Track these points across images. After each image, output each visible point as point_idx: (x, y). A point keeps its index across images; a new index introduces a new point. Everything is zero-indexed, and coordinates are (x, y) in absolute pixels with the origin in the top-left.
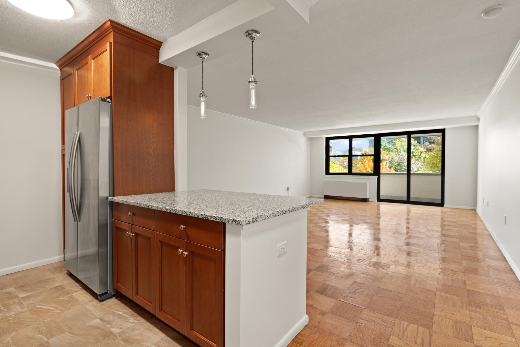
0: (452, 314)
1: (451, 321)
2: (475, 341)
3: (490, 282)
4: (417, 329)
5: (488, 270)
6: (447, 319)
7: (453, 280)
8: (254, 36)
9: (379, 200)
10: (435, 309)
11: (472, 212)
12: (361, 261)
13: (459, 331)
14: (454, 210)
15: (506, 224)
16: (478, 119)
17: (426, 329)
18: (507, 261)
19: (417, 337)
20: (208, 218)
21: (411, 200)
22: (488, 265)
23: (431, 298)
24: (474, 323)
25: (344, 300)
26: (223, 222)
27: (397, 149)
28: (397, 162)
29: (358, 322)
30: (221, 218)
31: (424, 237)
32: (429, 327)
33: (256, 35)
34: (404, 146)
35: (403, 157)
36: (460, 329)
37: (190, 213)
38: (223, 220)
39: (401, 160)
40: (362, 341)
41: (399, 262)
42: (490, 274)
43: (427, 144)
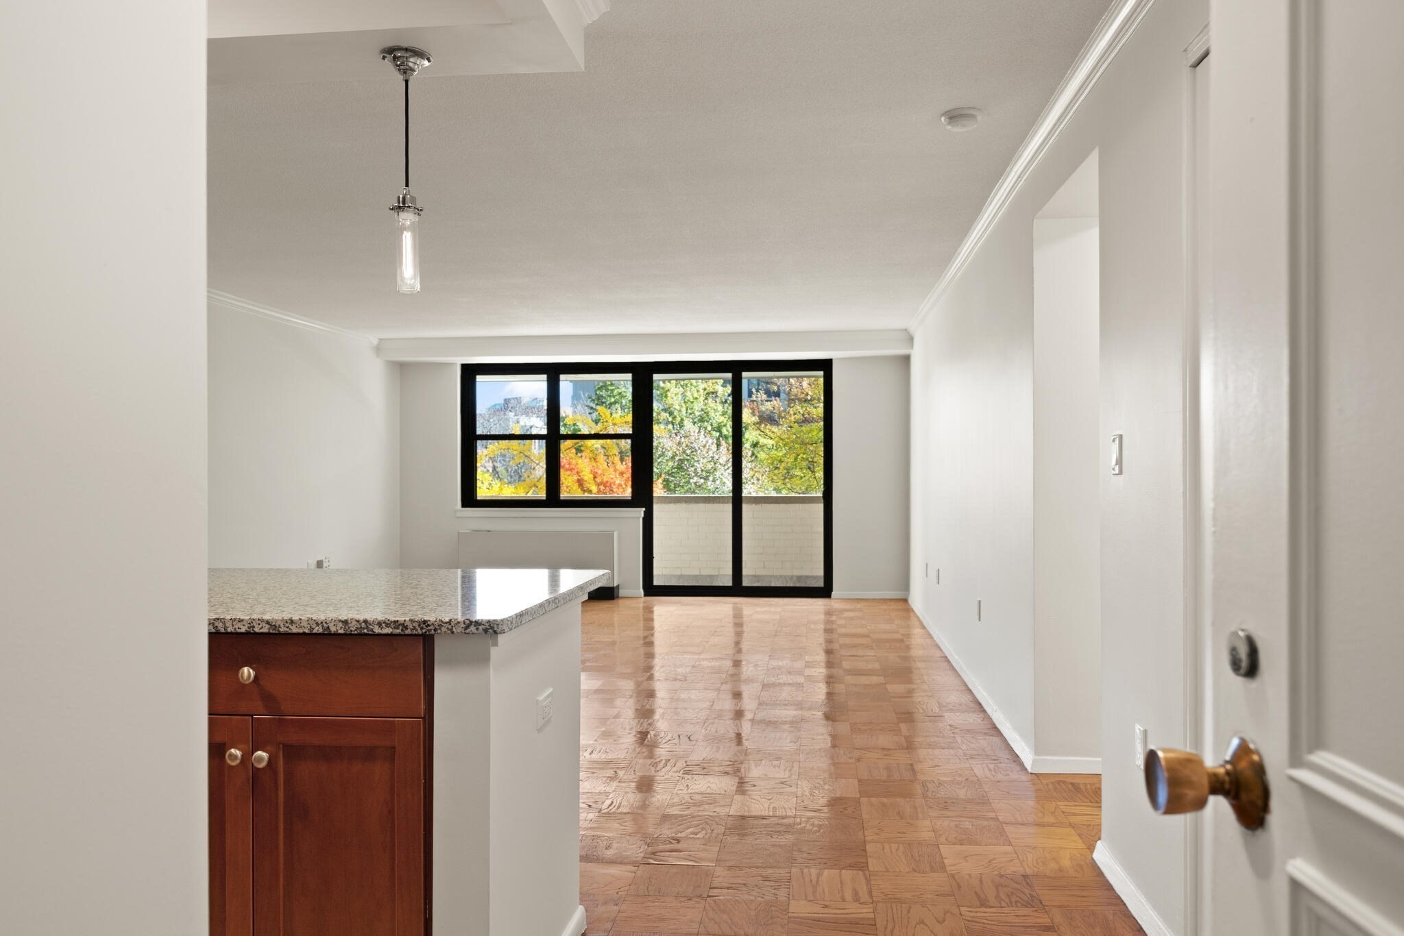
0: (899, 833)
1: (901, 846)
2: (948, 868)
3: (959, 759)
4: (840, 876)
5: (952, 735)
6: (892, 845)
7: (888, 768)
8: (411, 64)
9: (651, 589)
10: (865, 832)
11: (900, 605)
12: (662, 764)
13: (917, 859)
14: (859, 606)
15: (980, 620)
16: (911, 339)
17: (855, 872)
18: (984, 711)
19: (843, 891)
20: (372, 630)
21: (746, 583)
22: (950, 726)
23: (853, 812)
24: (943, 839)
25: (655, 860)
26: (428, 633)
27: (671, 414)
28: (673, 458)
29: (709, 896)
30: (425, 622)
31: (802, 682)
32: (862, 867)
33: (418, 63)
34: (692, 402)
35: (692, 443)
36: (919, 856)
37: (292, 622)
38: (431, 627)
39: (684, 452)
40: (733, 927)
41: (759, 751)
42: (958, 743)
43: (759, 399)
